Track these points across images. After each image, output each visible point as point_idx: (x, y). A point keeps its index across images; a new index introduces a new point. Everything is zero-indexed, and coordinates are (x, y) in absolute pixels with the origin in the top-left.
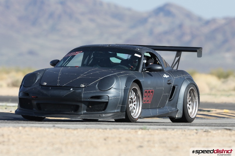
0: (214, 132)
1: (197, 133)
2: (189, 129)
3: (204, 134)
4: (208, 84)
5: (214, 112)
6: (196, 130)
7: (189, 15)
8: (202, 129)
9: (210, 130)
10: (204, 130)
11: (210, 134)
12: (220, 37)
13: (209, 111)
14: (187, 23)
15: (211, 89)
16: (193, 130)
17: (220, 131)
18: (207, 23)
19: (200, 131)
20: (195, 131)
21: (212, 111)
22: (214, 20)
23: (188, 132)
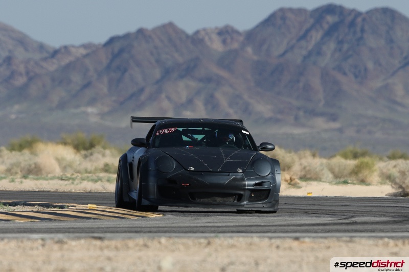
0: (74, 243)
1: (43, 245)
2: (29, 239)
3: (56, 247)
4: (59, 160)
5: (72, 208)
6: (43, 239)
8: (52, 239)
9: (65, 240)
10: (56, 239)
11: (65, 246)
12: (77, 78)
15: (64, 168)
16: (37, 239)
17: (83, 241)
18: (55, 53)
19: (49, 242)
20: (40, 242)
21: (68, 206)
23: (28, 244)
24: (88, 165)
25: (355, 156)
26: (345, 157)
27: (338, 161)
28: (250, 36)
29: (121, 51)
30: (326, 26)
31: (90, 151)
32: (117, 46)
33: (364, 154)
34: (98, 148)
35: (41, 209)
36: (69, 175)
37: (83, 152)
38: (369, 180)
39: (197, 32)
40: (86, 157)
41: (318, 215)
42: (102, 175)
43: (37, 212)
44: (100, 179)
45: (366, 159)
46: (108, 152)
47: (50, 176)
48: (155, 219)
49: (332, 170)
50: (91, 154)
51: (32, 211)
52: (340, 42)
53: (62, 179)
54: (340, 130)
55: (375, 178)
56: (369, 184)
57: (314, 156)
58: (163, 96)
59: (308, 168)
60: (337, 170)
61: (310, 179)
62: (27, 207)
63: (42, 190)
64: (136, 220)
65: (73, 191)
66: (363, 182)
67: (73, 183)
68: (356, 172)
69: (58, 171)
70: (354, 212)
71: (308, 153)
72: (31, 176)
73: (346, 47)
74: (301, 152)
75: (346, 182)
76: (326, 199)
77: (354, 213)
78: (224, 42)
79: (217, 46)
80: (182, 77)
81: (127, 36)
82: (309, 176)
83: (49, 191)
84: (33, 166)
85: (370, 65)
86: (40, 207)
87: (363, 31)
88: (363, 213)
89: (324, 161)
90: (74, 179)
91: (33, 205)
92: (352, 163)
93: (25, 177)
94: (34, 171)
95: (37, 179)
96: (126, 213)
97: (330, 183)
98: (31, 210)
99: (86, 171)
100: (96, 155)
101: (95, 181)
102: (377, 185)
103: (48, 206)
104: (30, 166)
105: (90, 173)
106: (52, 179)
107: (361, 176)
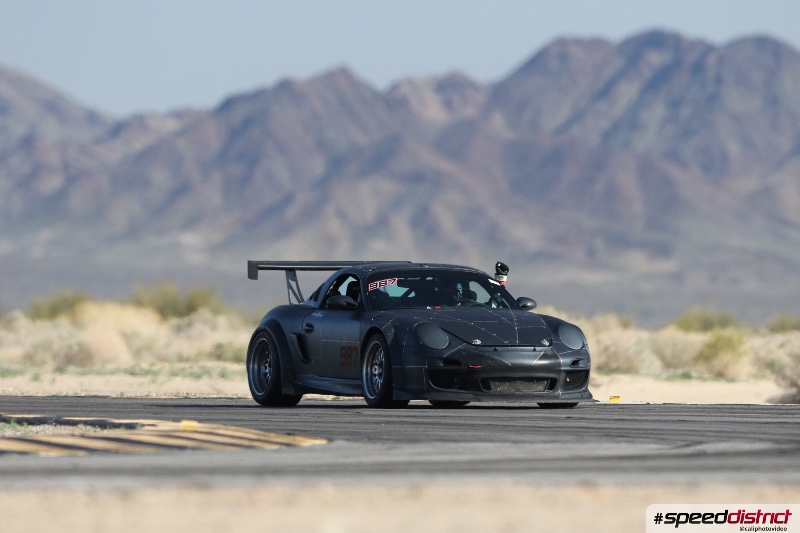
4: (128, 337)
5: (151, 429)
7: (55, 105)
12: (161, 178)
13: (131, 427)
14: (51, 132)
15: (137, 353)
18: (119, 129)
21: (143, 425)
22: (139, 122)
24: (183, 345)
25: (706, 326)
26: (686, 326)
27: (671, 335)
28: (500, 93)
29: (247, 123)
30: (647, 73)
31: (186, 320)
32: (238, 115)
33: (724, 322)
34: (204, 313)
35: (91, 431)
36: (145, 366)
37: (174, 321)
38: (731, 371)
39: (395, 87)
40: (179, 330)
41: (631, 439)
42: (211, 364)
43: (83, 436)
44: (207, 372)
45: (728, 332)
46: (222, 320)
47: (109, 367)
48: (312, 449)
49: (659, 352)
50: (190, 325)
51: (73, 435)
52: (675, 104)
53: (132, 373)
54: (677, 277)
55: (744, 366)
56: (732, 380)
57: (625, 325)
58: (330, 210)
59: (612, 350)
60: (668, 352)
61: (617, 370)
62: (63, 427)
63: (93, 394)
64: (275, 451)
65: (154, 395)
66: (720, 375)
67: (153, 381)
68: (706, 356)
69: (125, 358)
70: (702, 433)
71: (612, 320)
72: (71, 368)
73: (685, 112)
74: (600, 319)
75: (687, 376)
76: (648, 408)
77: (702, 435)
78: (448, 104)
79: (433, 112)
80: (364, 173)
81: (258, 95)
82: (614, 365)
83: (106, 397)
84: (76, 348)
85: (733, 148)
86: (89, 427)
87: (718, 80)
88: (720, 436)
89: (645, 335)
90: (155, 374)
91: (74, 424)
92: (698, 339)
93: (60, 370)
94: (78, 358)
95: (83, 374)
96: (255, 437)
97: (657, 377)
98: (70, 432)
99: (181, 359)
100: (198, 327)
101: (197, 376)
102: (746, 381)
103: (103, 425)
104: (70, 347)
105: (187, 360)
106: (113, 372)
107: (717, 363)
